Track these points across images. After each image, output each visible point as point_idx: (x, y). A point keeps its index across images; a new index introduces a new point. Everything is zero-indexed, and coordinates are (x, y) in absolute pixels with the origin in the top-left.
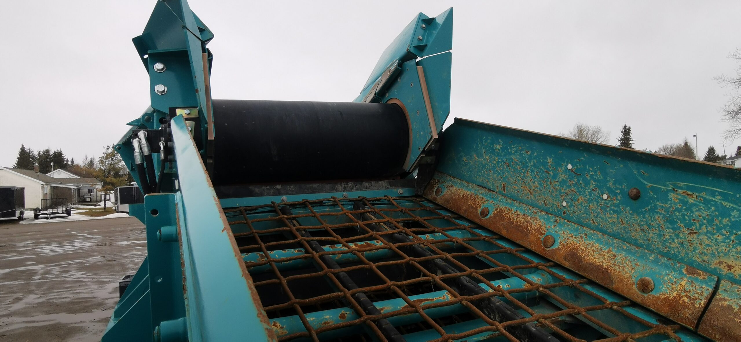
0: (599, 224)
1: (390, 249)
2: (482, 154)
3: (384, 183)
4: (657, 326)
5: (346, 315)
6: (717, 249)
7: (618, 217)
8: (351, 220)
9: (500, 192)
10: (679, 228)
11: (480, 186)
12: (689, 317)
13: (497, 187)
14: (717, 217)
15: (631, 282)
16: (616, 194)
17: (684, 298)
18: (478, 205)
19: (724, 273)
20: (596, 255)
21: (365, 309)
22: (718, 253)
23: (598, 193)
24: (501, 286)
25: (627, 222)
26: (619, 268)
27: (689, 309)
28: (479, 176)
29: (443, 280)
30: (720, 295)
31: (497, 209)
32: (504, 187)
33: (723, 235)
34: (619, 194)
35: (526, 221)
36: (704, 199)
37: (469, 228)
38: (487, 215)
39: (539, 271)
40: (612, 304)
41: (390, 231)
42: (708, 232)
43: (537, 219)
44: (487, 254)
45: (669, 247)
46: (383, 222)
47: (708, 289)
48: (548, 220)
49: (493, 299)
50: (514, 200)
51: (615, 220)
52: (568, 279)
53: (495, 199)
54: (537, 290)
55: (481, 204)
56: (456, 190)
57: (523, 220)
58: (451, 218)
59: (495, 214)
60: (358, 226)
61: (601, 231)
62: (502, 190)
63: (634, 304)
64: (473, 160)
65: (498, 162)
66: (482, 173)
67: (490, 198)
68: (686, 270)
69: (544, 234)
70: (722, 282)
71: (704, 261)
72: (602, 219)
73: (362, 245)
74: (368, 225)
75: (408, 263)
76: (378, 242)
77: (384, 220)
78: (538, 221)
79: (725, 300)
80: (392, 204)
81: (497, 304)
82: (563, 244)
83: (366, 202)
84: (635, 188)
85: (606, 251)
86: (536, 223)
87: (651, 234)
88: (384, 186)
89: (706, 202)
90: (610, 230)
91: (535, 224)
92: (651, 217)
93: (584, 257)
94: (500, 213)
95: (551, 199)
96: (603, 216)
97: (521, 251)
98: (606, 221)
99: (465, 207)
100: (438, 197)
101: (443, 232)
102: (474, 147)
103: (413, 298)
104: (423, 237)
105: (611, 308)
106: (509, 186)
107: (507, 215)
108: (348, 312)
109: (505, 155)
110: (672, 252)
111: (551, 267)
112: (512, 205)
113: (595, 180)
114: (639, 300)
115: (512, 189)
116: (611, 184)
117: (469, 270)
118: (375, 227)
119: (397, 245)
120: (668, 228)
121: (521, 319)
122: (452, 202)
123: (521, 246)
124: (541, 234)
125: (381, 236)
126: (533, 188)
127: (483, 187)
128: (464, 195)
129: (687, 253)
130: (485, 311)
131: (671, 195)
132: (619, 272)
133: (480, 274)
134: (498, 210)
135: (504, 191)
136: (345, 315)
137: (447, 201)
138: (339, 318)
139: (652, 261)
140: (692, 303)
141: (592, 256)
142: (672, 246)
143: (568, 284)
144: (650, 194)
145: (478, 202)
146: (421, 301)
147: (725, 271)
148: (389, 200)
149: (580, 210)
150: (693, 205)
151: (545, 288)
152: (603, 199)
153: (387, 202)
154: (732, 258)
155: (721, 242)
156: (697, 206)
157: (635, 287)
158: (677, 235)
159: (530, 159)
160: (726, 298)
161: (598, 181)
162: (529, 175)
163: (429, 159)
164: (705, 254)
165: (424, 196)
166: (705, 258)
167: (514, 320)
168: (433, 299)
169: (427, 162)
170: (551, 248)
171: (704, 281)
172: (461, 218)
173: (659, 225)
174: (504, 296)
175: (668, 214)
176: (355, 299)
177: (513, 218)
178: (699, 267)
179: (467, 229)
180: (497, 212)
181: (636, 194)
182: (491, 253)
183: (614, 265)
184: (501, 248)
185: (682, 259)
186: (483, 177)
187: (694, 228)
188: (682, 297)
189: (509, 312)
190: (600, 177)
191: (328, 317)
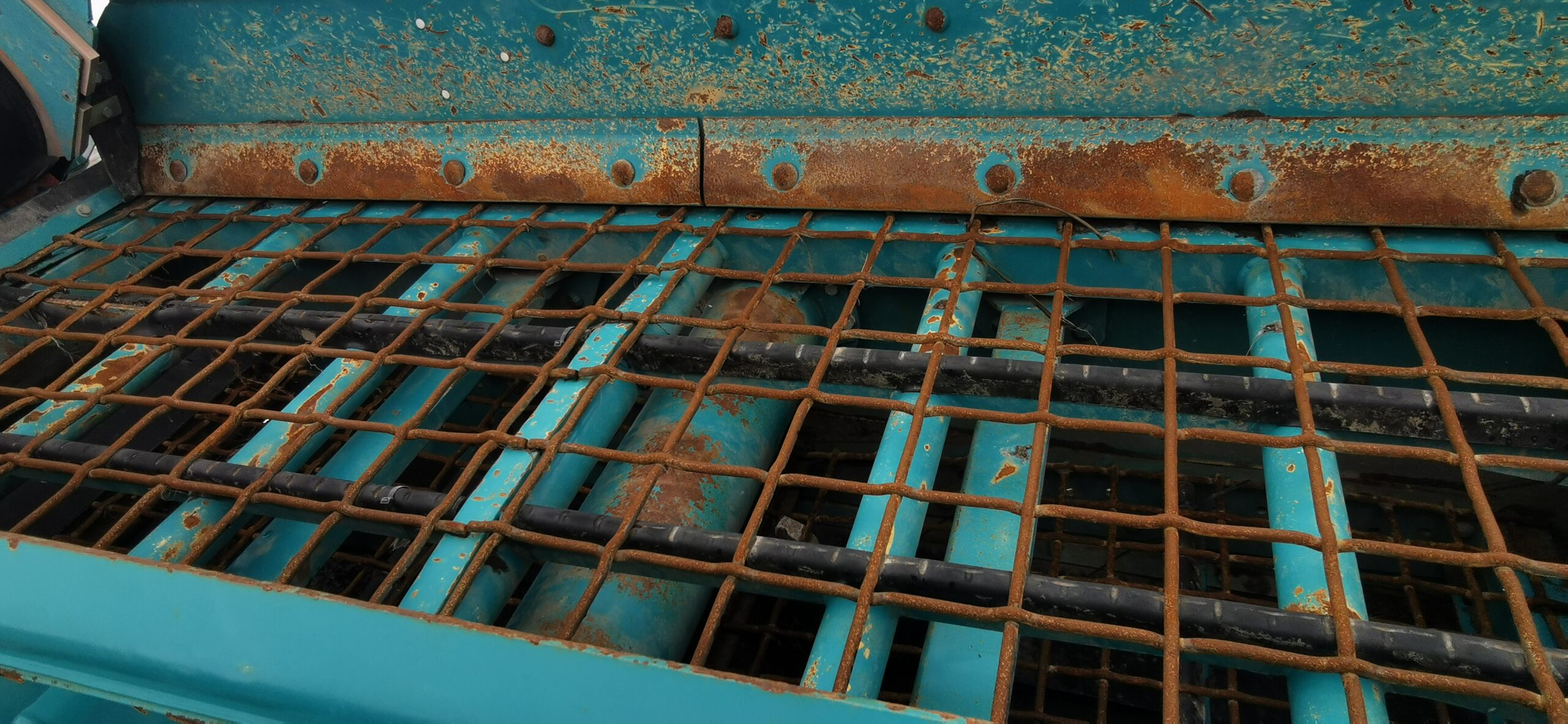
0: (518, 107)
1: (177, 346)
2: (230, 56)
3: (27, 211)
4: (661, 225)
5: (197, 515)
6: (680, 79)
7: (540, 83)
8: (27, 340)
9: (315, 118)
10: (626, 66)
11: (267, 122)
12: (690, 190)
13: (303, 110)
14: (662, 32)
15: (604, 178)
16: (519, 46)
17: (675, 167)
18: (285, 162)
19: (701, 109)
20: (538, 159)
21: (229, 482)
22: (685, 84)
23: (491, 55)
24: (424, 292)
25: (556, 87)
26: (580, 165)
27: (685, 179)
28: (250, 101)
29: (326, 344)
30: (710, 141)
31: (329, 154)
32: (317, 106)
33: (679, 55)
34: (523, 44)
35: (396, 154)
36: (637, 10)
37: (295, 216)
38: (316, 175)
39: (467, 230)
40: (595, 225)
41: (143, 312)
42: (661, 59)
43: (412, 141)
44: (365, 249)
45: (627, 101)
46: (106, 301)
47: (694, 141)
48: (432, 134)
49: (428, 325)
50: (352, 124)
51: (538, 90)
52: (519, 221)
53: (313, 136)
54: (484, 267)
55: (291, 159)
56: (217, 150)
57: (390, 155)
58: (245, 213)
59: (332, 166)
60: (53, 341)
61: (526, 116)
62: (318, 113)
63: (622, 208)
64: (215, 73)
65: (276, 60)
66: (252, 94)
67: (302, 138)
68: (660, 125)
69: (439, 163)
70: (704, 121)
71: (674, 103)
72: (518, 95)
73: (100, 374)
74: (77, 326)
75: (236, 355)
76: (132, 348)
77: (108, 294)
78: (416, 143)
79: (717, 145)
80: (86, 248)
81: (440, 328)
82: (480, 166)
83: (21, 277)
84: (543, 27)
85: (548, 146)
86: (416, 149)
87: (596, 92)
88: (34, 218)
89: (641, 14)
90: (539, 109)
91: (415, 153)
92: (585, 65)
93: (523, 171)
94: (339, 160)
95: (418, 95)
96: (517, 91)
97: (418, 210)
98: (525, 96)
99: (261, 179)
100: (187, 183)
101: (249, 251)
102: (200, 43)
103: (294, 407)
104: (219, 283)
105: (597, 232)
106: (328, 101)
107: (356, 158)
108: (196, 509)
109: (282, 40)
110: (633, 107)
111: (482, 212)
112: (353, 134)
113: (475, 35)
114: (625, 200)
115: (335, 104)
116: (502, 31)
117: (356, 299)
118: (98, 323)
119: (184, 331)
120: (613, 73)
121: (489, 330)
122: (224, 179)
123: (414, 202)
124: (435, 164)
125: (130, 331)
126: (375, 86)
127: (273, 122)
128: (241, 154)
129: (651, 101)
130: (428, 350)
131: (595, 20)
132: (582, 170)
133: (380, 296)
134: (332, 156)
135: (323, 114)
136: (194, 517)
137: (212, 181)
138: (187, 529)
139: (616, 133)
140: (686, 170)
141: (534, 164)
142: (629, 97)
143: (523, 229)
144: (567, 28)
145: (283, 156)
146: (312, 402)
147: (701, 106)
148: (74, 244)
149: (477, 95)
150: (628, 24)
151: (494, 256)
152: (503, 62)
153: (71, 251)
154: (701, 83)
155: (682, 67)
156: (633, 24)
157: (611, 183)
158: (628, 79)
159: (338, 31)
160: (716, 142)
161: (480, 33)
162: (352, 65)
163: (106, 109)
164: (672, 92)
165: (149, 194)
166: (673, 98)
167: (480, 337)
168: (331, 386)
169: (104, 116)
170: (465, 182)
171: (686, 131)
172: (264, 203)
173: (599, 72)
174: (441, 309)
175: (603, 51)
176: (192, 479)
177: (369, 158)
178: (674, 114)
179: (294, 218)
180: (333, 160)
181: (548, 36)
182: (372, 245)
183: (570, 162)
184: (382, 224)
185: (648, 111)
186: (261, 100)
187: (643, 59)
188: (671, 167)
189: (465, 331)
190: (479, 25)
191: (163, 542)
